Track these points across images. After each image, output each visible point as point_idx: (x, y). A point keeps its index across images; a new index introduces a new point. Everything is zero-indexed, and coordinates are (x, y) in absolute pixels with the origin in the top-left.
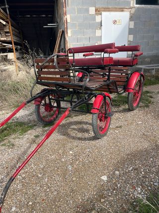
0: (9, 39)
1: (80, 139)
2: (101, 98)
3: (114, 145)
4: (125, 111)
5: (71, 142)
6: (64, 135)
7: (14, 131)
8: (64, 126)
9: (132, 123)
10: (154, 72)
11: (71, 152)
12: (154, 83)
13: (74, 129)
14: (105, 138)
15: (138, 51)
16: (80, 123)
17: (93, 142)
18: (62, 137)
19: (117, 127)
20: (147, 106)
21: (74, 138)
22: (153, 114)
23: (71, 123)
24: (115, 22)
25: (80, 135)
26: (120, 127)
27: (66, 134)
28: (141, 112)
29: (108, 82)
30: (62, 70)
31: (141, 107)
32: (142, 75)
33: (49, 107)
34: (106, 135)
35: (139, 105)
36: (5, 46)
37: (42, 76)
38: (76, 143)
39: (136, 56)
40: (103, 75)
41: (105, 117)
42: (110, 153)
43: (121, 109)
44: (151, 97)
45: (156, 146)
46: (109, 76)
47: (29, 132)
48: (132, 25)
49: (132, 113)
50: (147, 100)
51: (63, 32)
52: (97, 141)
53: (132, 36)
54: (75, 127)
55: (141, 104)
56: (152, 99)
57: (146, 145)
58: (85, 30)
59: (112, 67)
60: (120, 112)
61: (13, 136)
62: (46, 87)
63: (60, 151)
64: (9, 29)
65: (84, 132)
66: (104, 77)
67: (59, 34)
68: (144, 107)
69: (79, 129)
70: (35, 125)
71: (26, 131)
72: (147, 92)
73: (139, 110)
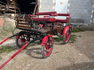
0: (13, 8)
1: (36, 58)
2: (46, 38)
3: (52, 62)
4: (62, 44)
5: (31, 59)
6: (29, 55)
7: (5, 51)
8: (30, 50)
9: (63, 51)
10: (78, 27)
11: (29, 65)
12: (78, 32)
13: (34, 52)
14: (49, 58)
15: (69, 16)
16: (38, 49)
17: (42, 60)
18: (27, 56)
19: (56, 52)
20: (73, 42)
21: (33, 57)
22: (75, 46)
23: (34, 49)
24: (61, 3)
25: (36, 55)
26: (57, 52)
27: (30, 54)
28: (69, 45)
29: (52, 30)
30: (27, 23)
31: (70, 43)
32: (70, 27)
33: (23, 40)
34: (49, 56)
35: (69, 42)
36: (11, 10)
37: (19, 25)
38: (33, 60)
39: (68, 18)
40: (50, 26)
41: (49, 47)
42: (49, 67)
43: (60, 43)
44: (75, 38)
45: (74, 64)
46: (53, 27)
47: (12, 52)
48: (69, 5)
49: (65, 45)
50: (73, 39)
51: (38, 6)
52: (44, 59)
53: (69, 10)
54: (35, 51)
55: (70, 41)
56: (76, 39)
57: (68, 64)
58: (48, 6)
59: (54, 23)
60: (59, 44)
61: (3, 54)
62: (22, 30)
63: (24, 64)
64: (14, 3)
65: (39, 54)
66: (50, 27)
67: (36, 7)
68: (71, 43)
69: (37, 52)
70: (16, 49)
71: (10, 52)
72: (74, 35)
73: (68, 44)
